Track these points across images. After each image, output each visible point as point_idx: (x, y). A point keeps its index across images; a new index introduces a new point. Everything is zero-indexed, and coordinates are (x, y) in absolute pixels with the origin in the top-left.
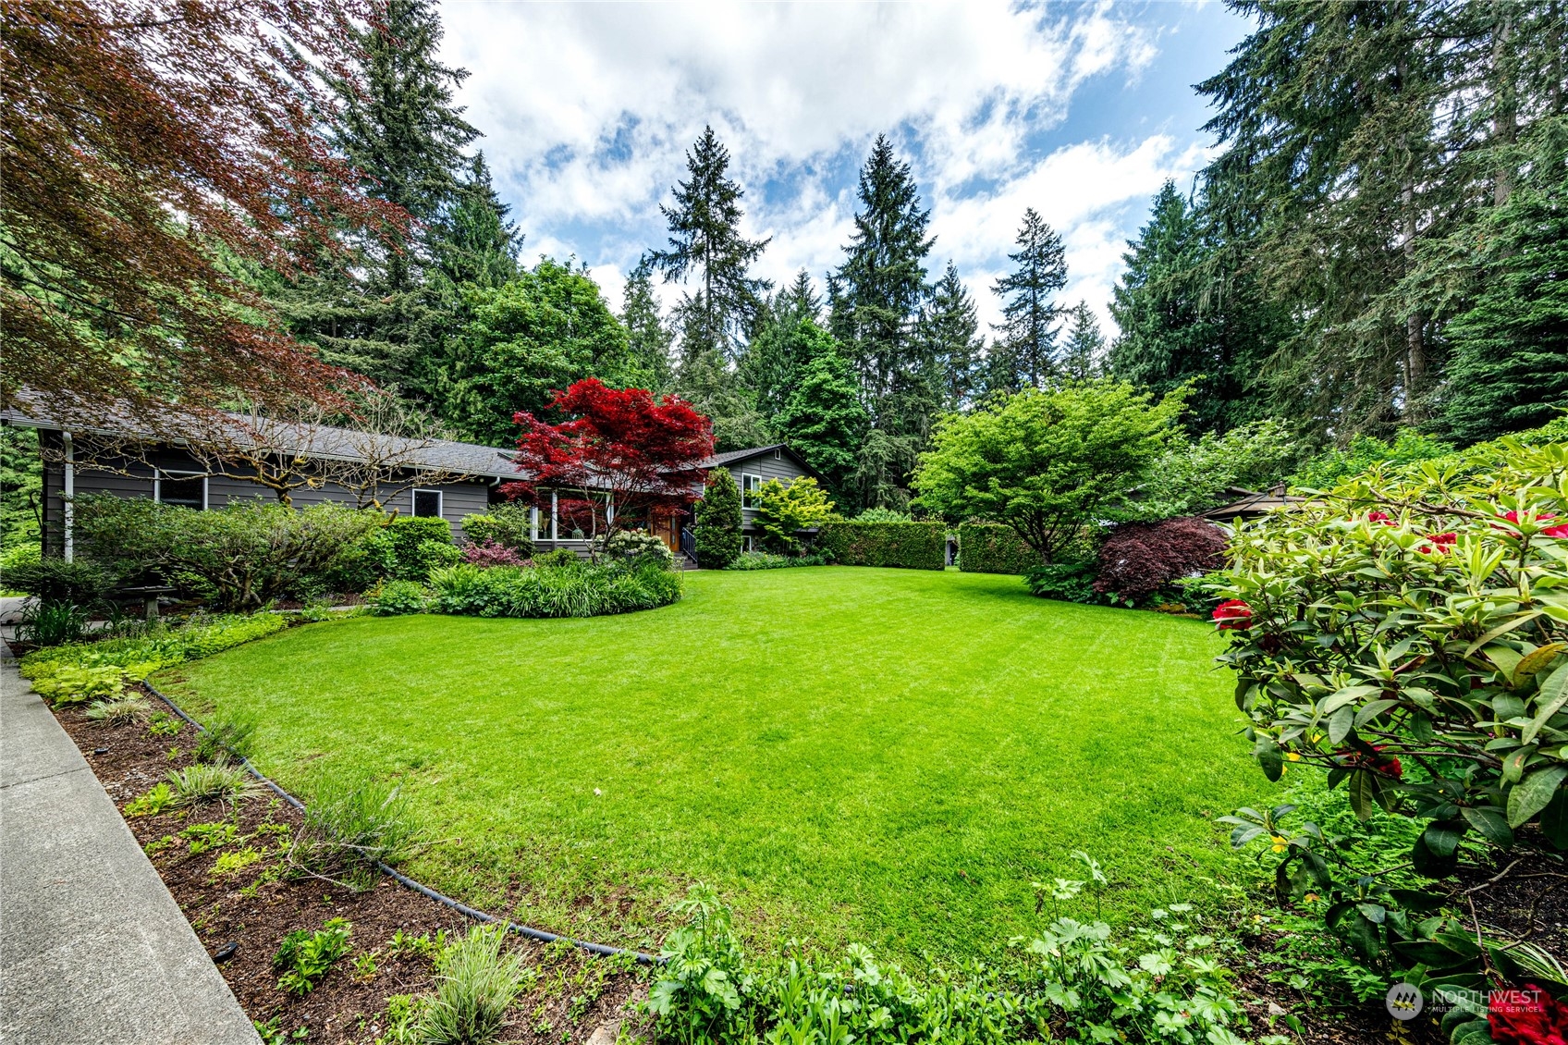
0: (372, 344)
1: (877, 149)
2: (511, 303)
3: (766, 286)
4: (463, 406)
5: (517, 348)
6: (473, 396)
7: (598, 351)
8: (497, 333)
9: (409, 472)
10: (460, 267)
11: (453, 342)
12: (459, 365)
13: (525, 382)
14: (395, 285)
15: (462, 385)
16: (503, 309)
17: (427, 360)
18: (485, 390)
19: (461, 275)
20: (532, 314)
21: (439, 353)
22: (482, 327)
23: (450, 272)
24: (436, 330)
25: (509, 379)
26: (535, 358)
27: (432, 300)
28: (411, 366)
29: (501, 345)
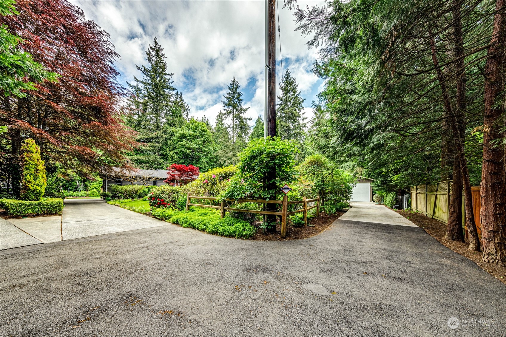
0: (152, 144)
1: (286, 74)
2: (182, 132)
3: (250, 119)
4: (172, 157)
5: (183, 143)
6: (174, 155)
7: (204, 142)
8: (179, 139)
9: (150, 178)
10: (172, 123)
11: (170, 142)
12: (171, 147)
13: (185, 151)
14: (157, 129)
15: (171, 152)
16: (180, 134)
17: (164, 146)
18: (176, 153)
19: (172, 125)
20: (187, 134)
21: (167, 144)
22: (176, 139)
23: (169, 124)
24: (166, 139)
25: (181, 151)
26: (187, 146)
27: (165, 132)
28: (161, 148)
29: (179, 143)
